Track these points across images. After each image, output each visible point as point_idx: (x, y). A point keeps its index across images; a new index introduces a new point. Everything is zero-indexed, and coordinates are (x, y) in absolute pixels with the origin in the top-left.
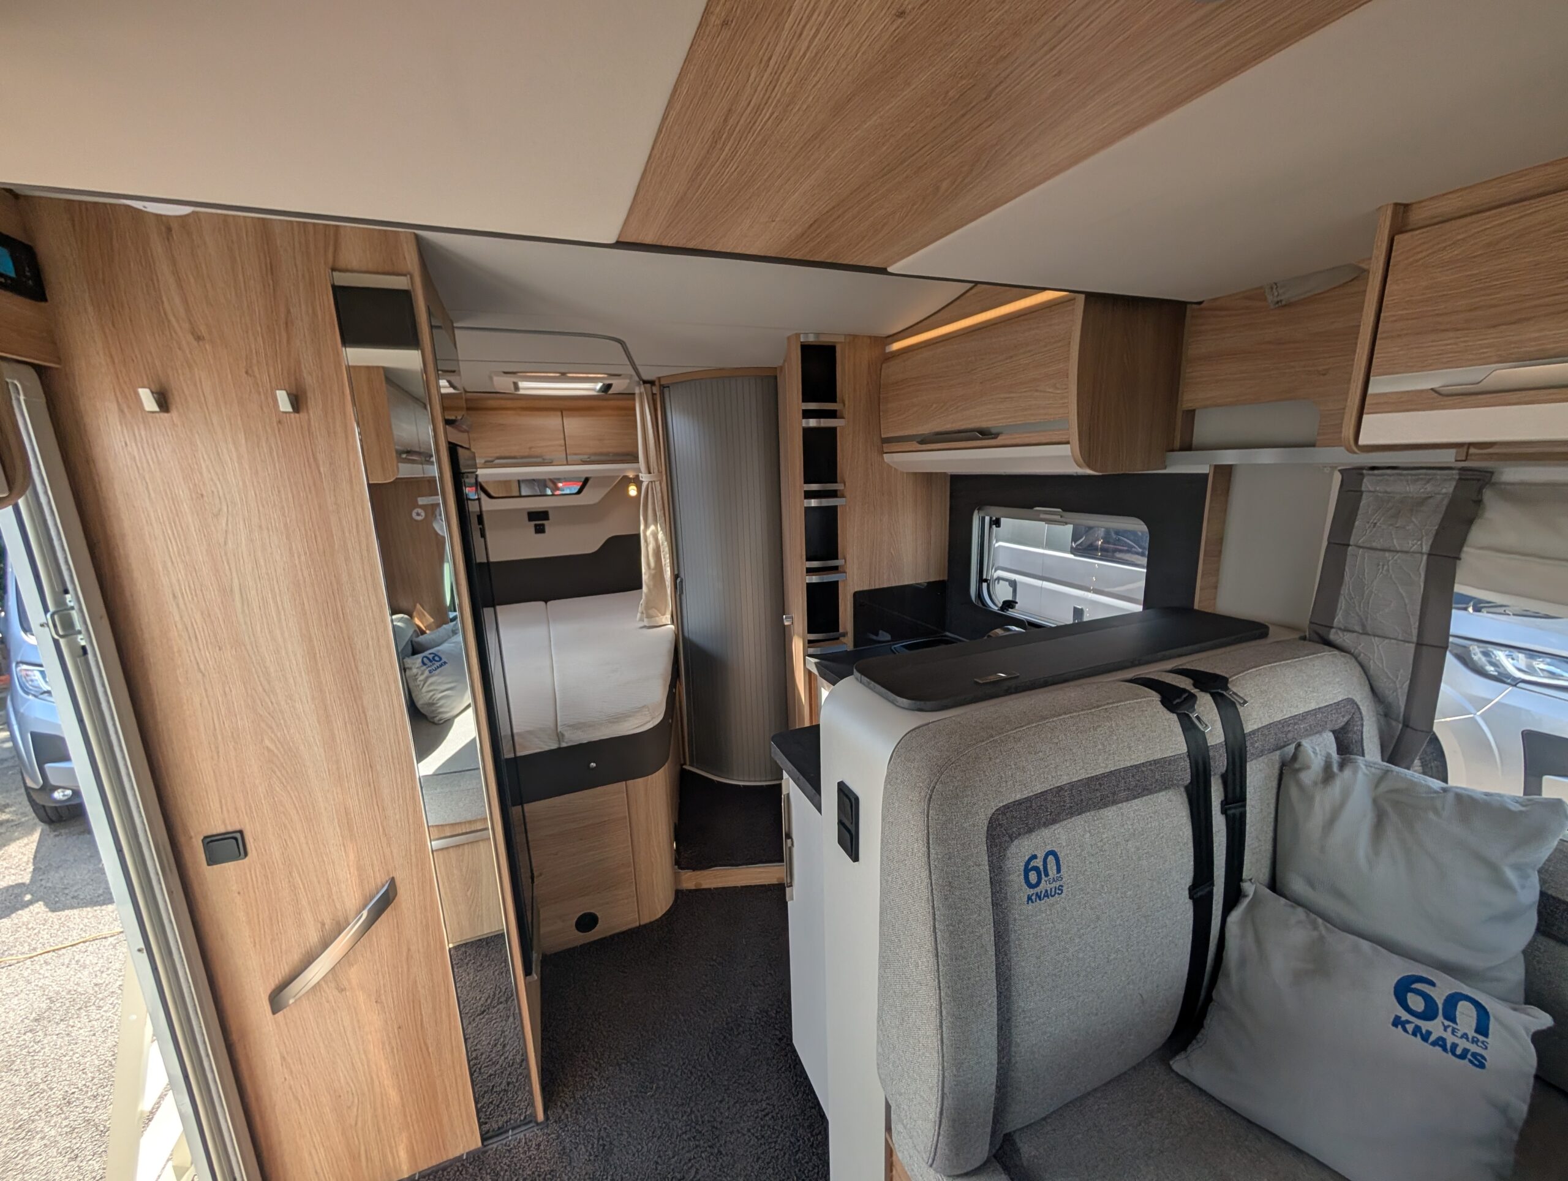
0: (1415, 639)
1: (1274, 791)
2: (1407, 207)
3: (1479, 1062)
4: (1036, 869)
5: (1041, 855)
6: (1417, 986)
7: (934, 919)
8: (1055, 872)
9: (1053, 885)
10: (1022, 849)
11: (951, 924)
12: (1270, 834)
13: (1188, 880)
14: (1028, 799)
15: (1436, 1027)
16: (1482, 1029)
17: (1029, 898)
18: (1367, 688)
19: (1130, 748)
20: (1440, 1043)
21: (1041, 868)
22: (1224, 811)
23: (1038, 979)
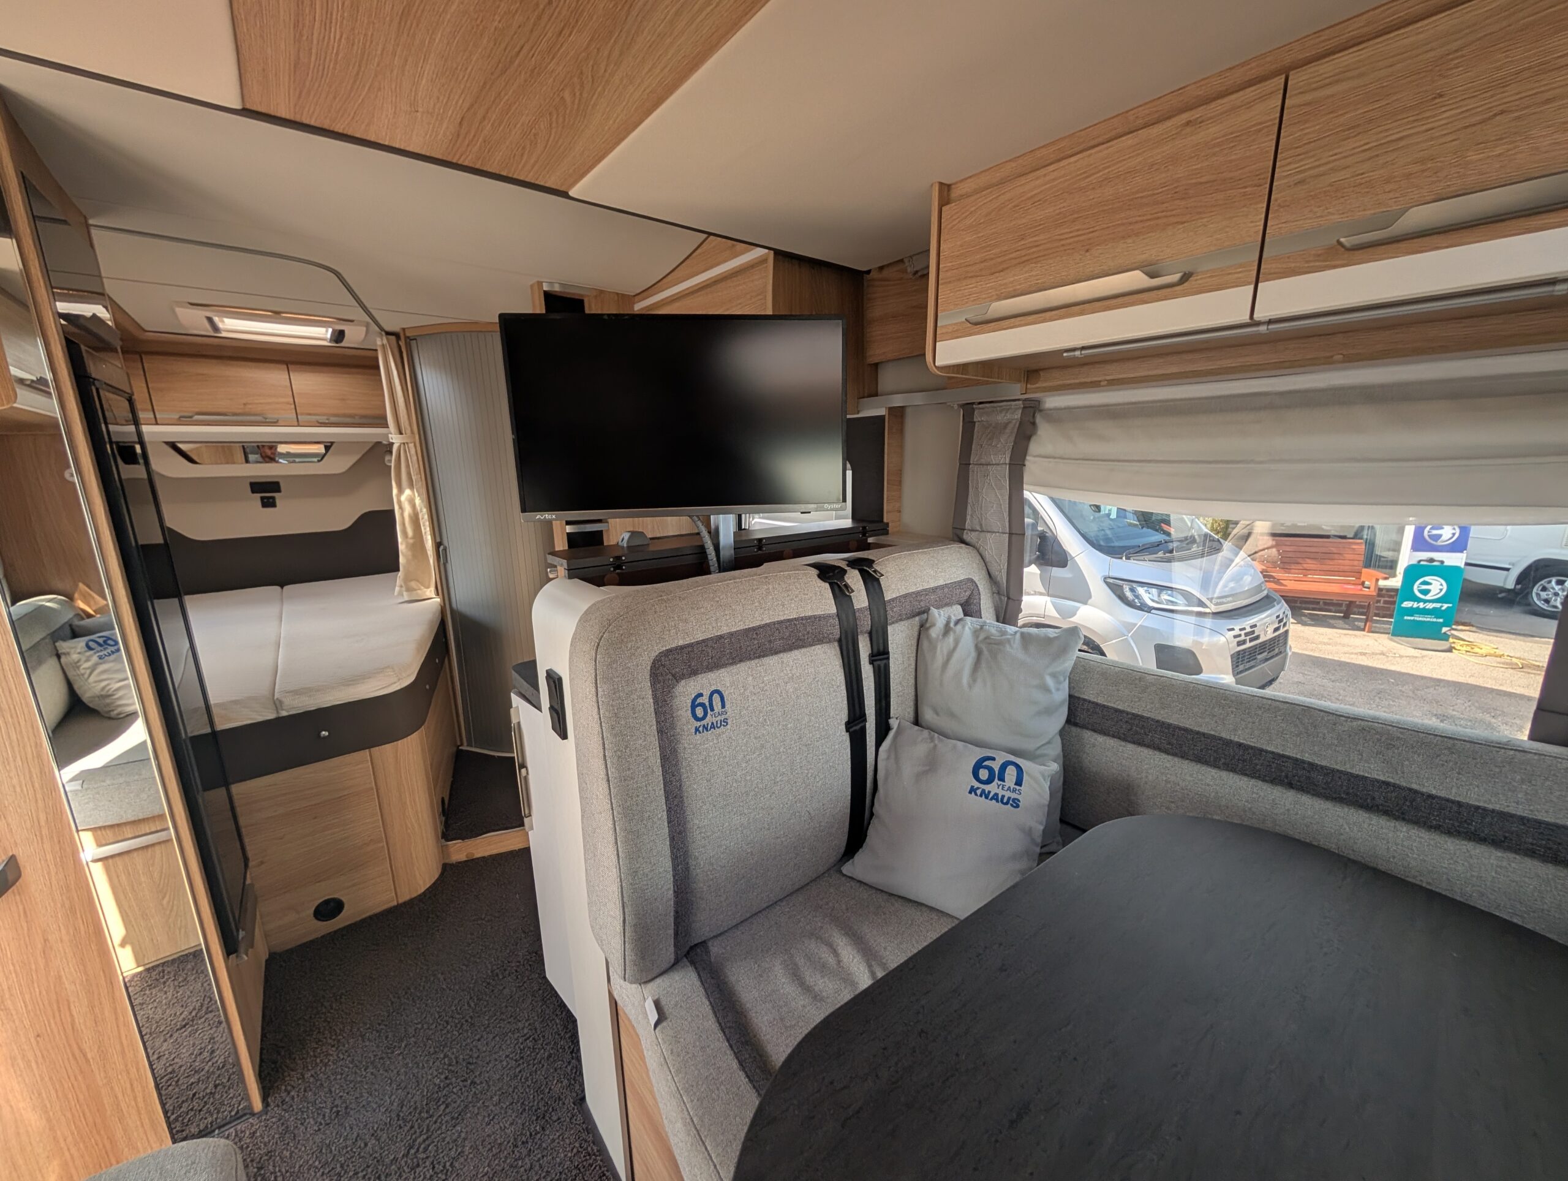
0: (1008, 531)
1: (915, 648)
2: (949, 186)
3: (1016, 804)
4: (702, 705)
5: (706, 694)
6: (986, 763)
7: (604, 749)
8: (720, 707)
9: (719, 718)
10: (687, 690)
11: (618, 750)
12: (913, 681)
13: (844, 716)
14: (691, 645)
15: (993, 788)
16: (1019, 783)
17: (697, 730)
18: (984, 572)
19: (783, 606)
20: (995, 797)
21: (707, 704)
22: (871, 662)
23: (710, 799)
